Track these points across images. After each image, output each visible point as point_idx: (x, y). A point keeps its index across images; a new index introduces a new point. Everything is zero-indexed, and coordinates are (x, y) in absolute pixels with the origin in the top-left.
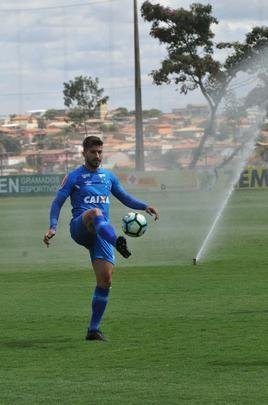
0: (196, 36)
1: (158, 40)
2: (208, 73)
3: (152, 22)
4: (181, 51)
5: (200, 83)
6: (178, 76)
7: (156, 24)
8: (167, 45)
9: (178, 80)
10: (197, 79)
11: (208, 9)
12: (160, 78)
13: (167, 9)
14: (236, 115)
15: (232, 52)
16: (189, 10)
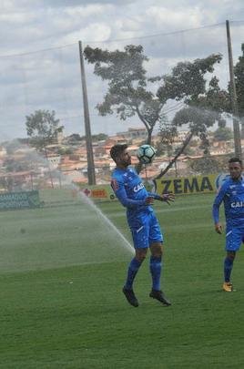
0: (131, 73)
1: (100, 77)
2: (142, 103)
3: (95, 64)
4: (120, 85)
5: (137, 110)
6: (119, 106)
7: (98, 65)
8: (108, 81)
9: (119, 110)
10: (134, 108)
11: (140, 49)
12: (104, 110)
13: (106, 52)
14: (168, 135)
15: (162, 83)
16: (124, 51)
